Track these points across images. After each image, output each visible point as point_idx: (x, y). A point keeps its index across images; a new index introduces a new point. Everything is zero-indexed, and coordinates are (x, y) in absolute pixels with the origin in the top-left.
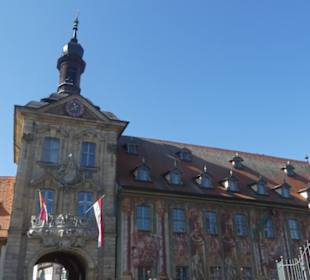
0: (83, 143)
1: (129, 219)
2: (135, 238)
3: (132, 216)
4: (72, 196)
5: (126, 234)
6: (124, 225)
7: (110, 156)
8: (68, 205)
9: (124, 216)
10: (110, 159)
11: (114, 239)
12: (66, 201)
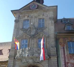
0: (39, 19)
1: (64, 48)
2: (68, 58)
3: (65, 47)
4: (35, 40)
5: (63, 56)
6: (61, 52)
7: (51, 21)
8: (34, 44)
9: (60, 47)
10: (51, 23)
11: (56, 58)
12: (32, 43)
